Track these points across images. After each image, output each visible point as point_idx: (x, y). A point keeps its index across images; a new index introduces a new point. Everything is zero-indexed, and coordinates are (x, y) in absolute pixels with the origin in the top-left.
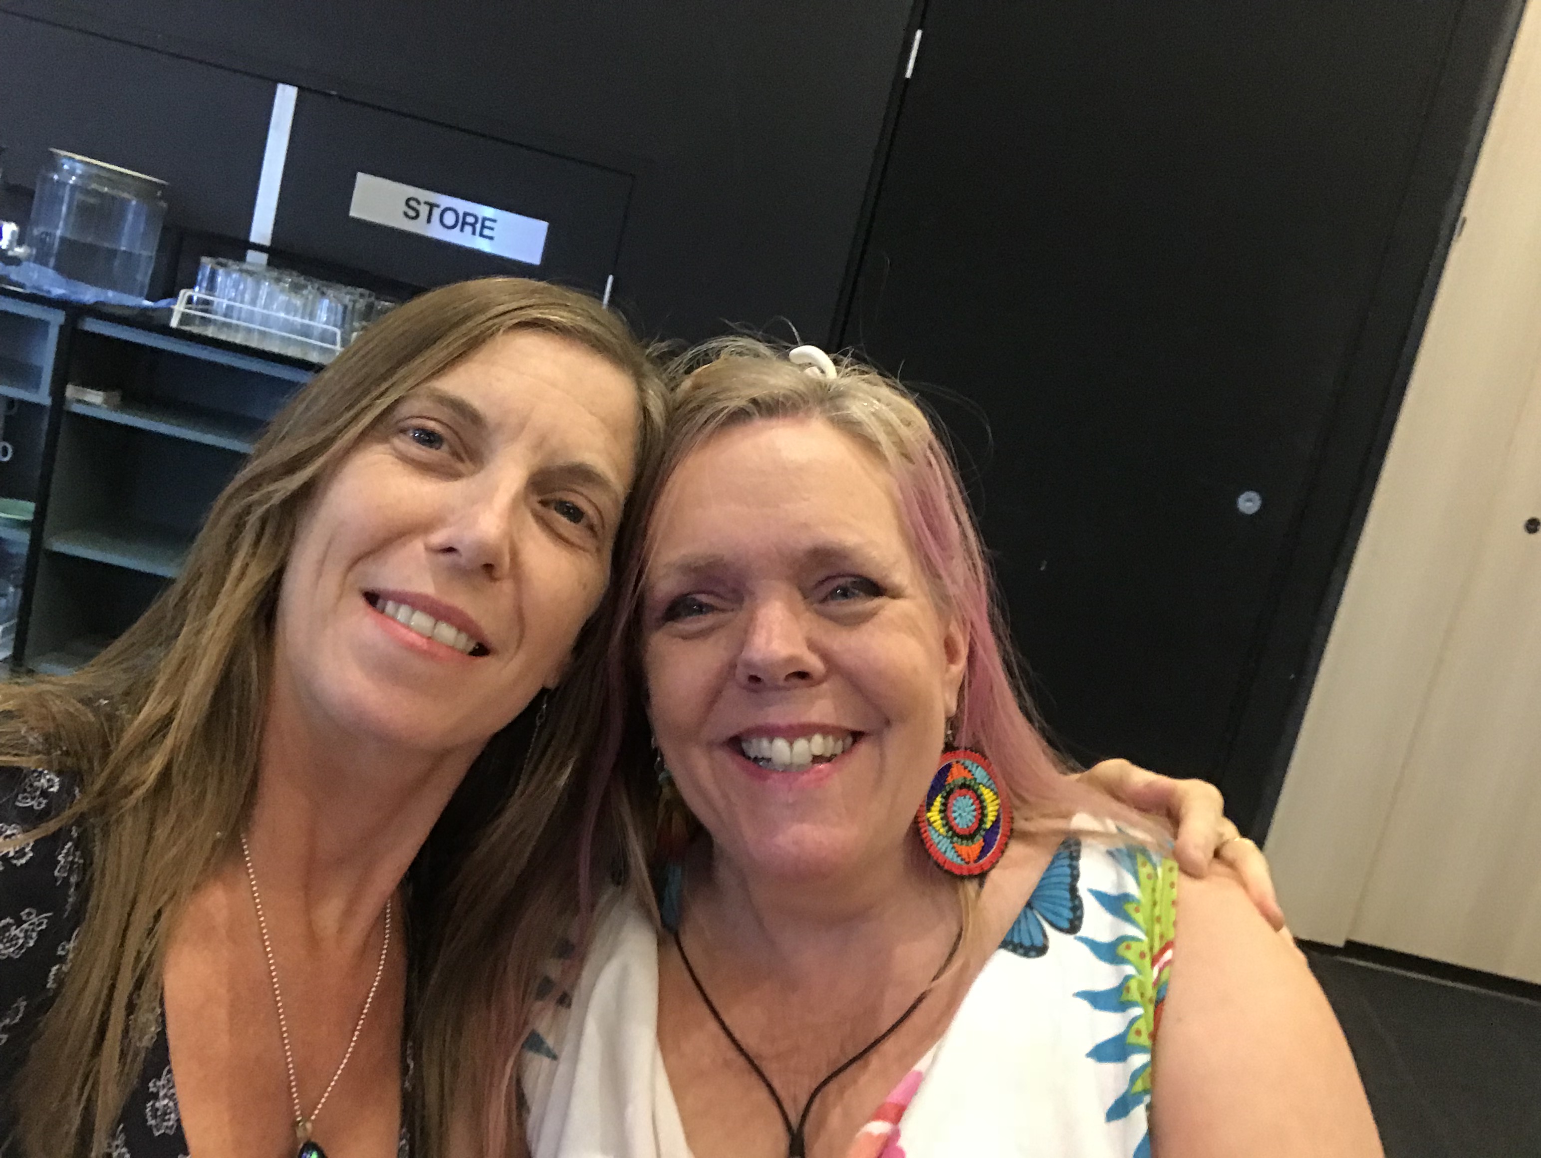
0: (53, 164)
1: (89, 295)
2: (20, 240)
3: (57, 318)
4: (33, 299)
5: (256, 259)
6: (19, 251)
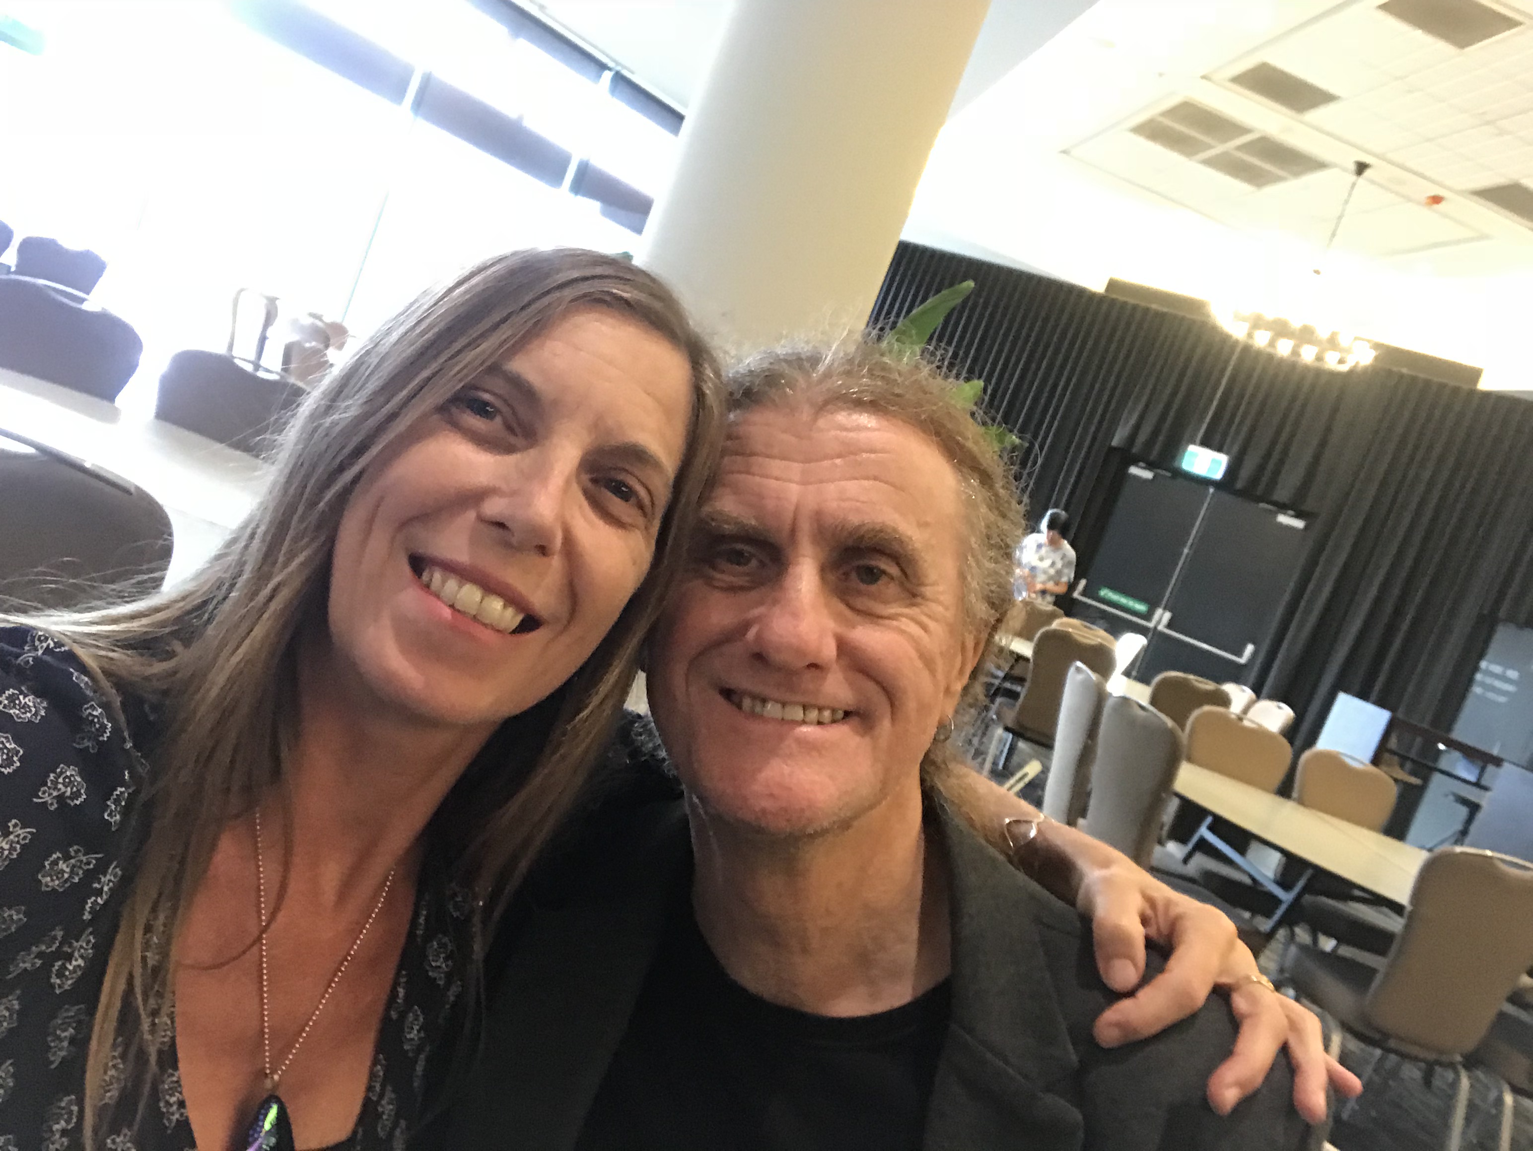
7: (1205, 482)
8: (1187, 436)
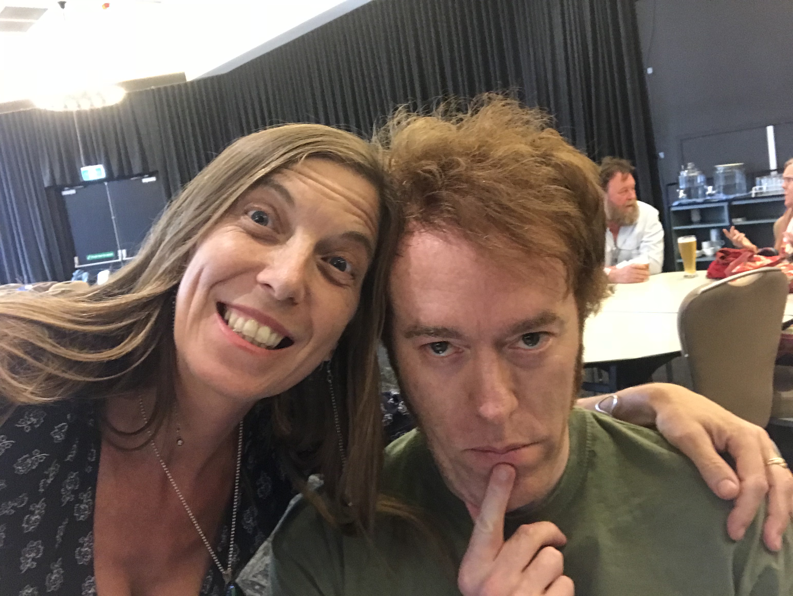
0: (716, 169)
1: (731, 197)
2: (714, 189)
3: (725, 205)
4: (719, 202)
5: (773, 173)
6: (714, 192)
7: (100, 181)
8: (77, 166)
